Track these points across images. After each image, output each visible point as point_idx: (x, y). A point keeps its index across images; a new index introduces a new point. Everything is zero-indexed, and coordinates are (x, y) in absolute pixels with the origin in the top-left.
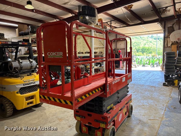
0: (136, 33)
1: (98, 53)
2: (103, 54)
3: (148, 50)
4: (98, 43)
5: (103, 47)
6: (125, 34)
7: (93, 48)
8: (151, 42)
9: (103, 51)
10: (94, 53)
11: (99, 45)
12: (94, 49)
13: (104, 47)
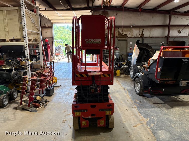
0: (64, 20)
1: (32, 40)
2: (38, 43)
3: (65, 40)
4: (31, 26)
5: (37, 33)
6: (51, 20)
7: (26, 32)
8: (67, 33)
9: (39, 39)
10: (27, 41)
11: (32, 30)
12: (27, 34)
13: (39, 33)
